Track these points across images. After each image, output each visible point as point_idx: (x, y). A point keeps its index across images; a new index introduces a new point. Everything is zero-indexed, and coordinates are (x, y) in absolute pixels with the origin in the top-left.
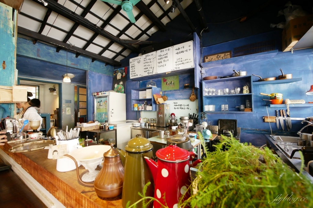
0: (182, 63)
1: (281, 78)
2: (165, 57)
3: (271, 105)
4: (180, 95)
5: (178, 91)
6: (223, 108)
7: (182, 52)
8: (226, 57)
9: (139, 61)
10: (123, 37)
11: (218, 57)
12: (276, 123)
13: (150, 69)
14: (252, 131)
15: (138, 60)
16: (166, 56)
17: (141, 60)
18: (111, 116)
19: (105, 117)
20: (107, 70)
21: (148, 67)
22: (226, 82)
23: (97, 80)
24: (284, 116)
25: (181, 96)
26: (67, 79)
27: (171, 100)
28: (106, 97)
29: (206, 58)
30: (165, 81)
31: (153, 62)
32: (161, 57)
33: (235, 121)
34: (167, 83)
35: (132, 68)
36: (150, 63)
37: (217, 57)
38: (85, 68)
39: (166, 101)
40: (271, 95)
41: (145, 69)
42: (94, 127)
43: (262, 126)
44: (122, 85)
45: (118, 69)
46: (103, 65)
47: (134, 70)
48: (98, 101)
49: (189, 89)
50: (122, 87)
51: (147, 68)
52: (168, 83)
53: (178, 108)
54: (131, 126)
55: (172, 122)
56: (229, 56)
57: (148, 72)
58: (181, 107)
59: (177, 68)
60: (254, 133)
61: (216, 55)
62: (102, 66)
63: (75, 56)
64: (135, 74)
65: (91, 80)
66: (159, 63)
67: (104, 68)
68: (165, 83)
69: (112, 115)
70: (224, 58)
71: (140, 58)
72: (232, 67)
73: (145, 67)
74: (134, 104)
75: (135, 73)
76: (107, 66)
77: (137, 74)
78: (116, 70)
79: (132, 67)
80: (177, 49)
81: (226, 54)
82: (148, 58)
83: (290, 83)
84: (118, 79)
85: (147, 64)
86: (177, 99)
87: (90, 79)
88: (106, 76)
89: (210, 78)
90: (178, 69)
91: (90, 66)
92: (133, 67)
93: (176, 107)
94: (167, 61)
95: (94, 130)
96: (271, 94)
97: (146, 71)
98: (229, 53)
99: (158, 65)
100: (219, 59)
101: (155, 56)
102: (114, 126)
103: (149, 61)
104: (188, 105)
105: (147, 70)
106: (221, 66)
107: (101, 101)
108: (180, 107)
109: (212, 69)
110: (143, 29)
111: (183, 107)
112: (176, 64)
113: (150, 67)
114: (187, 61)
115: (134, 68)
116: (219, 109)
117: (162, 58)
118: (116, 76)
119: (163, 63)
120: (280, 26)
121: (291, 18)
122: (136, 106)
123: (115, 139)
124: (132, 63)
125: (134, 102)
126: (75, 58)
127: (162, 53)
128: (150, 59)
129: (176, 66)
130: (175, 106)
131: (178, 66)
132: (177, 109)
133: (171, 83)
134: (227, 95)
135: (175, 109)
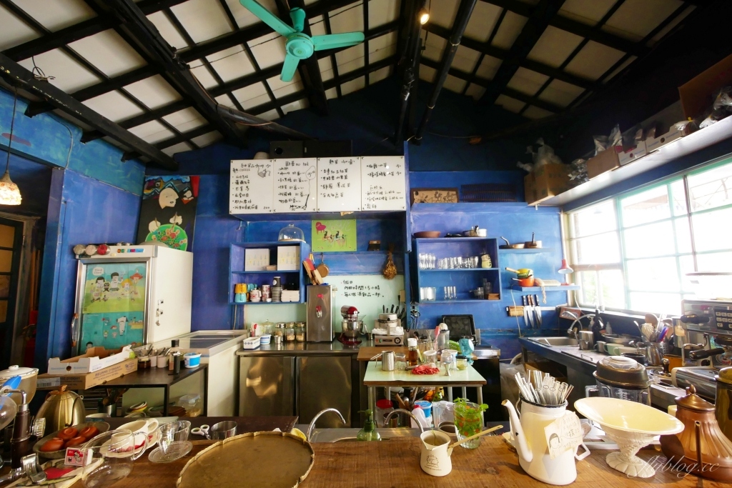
0: (383, 198)
1: (529, 245)
2: (342, 177)
3: (523, 288)
4: (359, 264)
5: (355, 256)
6: (447, 294)
7: (381, 174)
8: (450, 198)
9: (265, 170)
10: (223, 100)
11: (437, 195)
12: (523, 317)
13: (298, 198)
14: (492, 333)
15: (261, 169)
16: (344, 174)
17: (270, 169)
18: (158, 324)
19: (128, 327)
20: (126, 174)
21: (293, 191)
22: (449, 243)
23: (90, 204)
24: (532, 305)
25: (362, 267)
26: (9, 191)
27: (337, 274)
28: (143, 261)
29: (414, 193)
30: (321, 228)
31: (307, 182)
32: (331, 175)
33: (470, 318)
34: (326, 235)
35: (240, 185)
36: (297, 183)
37: (435, 195)
38: (55, 157)
39: (327, 277)
40: (518, 272)
41: (281, 194)
42: (123, 366)
43: (506, 323)
44: (180, 226)
45: (166, 178)
46: (114, 158)
47: (244, 192)
48: (100, 275)
49: (382, 252)
50: (181, 233)
51: (290, 194)
52: (329, 235)
53: (354, 294)
54: (235, 348)
55: (352, 329)
56: (455, 198)
57: (292, 203)
58: (362, 291)
59: (371, 207)
60: (497, 336)
61: (434, 192)
62: (110, 158)
63: (22, 108)
64: (248, 205)
65: (69, 201)
66: (325, 187)
67: (118, 168)
68: (322, 233)
69: (161, 318)
70: (447, 199)
71: (268, 166)
72: (460, 217)
73: (283, 191)
74: (235, 285)
75: (248, 199)
76: (126, 162)
77: (254, 202)
78: (156, 177)
79: (237, 183)
80: (371, 166)
81: (451, 193)
82: (291, 169)
83: (537, 254)
84: (163, 206)
85: (288, 183)
86: (351, 274)
87: (67, 197)
88: (120, 191)
89: (431, 235)
90: (372, 209)
91: (72, 155)
92: (242, 182)
93: (350, 291)
94: (346, 185)
95: (123, 376)
96: (518, 270)
97: (286, 201)
98: (454, 193)
99: (321, 190)
100: (439, 199)
101: (313, 169)
102: (201, 356)
103: (296, 177)
104: (377, 288)
105: (288, 197)
106: (442, 213)
107: (116, 274)
108: (358, 291)
109: (425, 216)
110: (278, 95)
111: (365, 291)
112: (368, 197)
113: (298, 191)
114: (392, 195)
115: (244, 186)
116: (440, 295)
117: (333, 177)
118: (156, 197)
119: (335, 190)
120: (528, 168)
121: (544, 162)
122: (245, 291)
123: (200, 397)
124: (239, 173)
125: (234, 279)
126: (23, 117)
127: (333, 167)
128: (299, 174)
129: (368, 202)
130: (347, 290)
131: (372, 203)
132: (352, 297)
133: (337, 235)
134: (458, 268)
135: (346, 295)
